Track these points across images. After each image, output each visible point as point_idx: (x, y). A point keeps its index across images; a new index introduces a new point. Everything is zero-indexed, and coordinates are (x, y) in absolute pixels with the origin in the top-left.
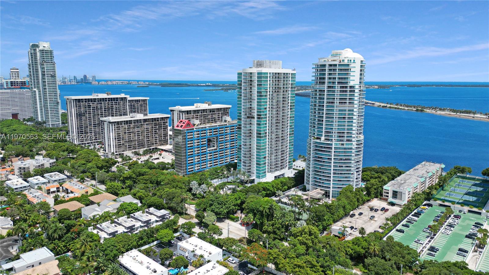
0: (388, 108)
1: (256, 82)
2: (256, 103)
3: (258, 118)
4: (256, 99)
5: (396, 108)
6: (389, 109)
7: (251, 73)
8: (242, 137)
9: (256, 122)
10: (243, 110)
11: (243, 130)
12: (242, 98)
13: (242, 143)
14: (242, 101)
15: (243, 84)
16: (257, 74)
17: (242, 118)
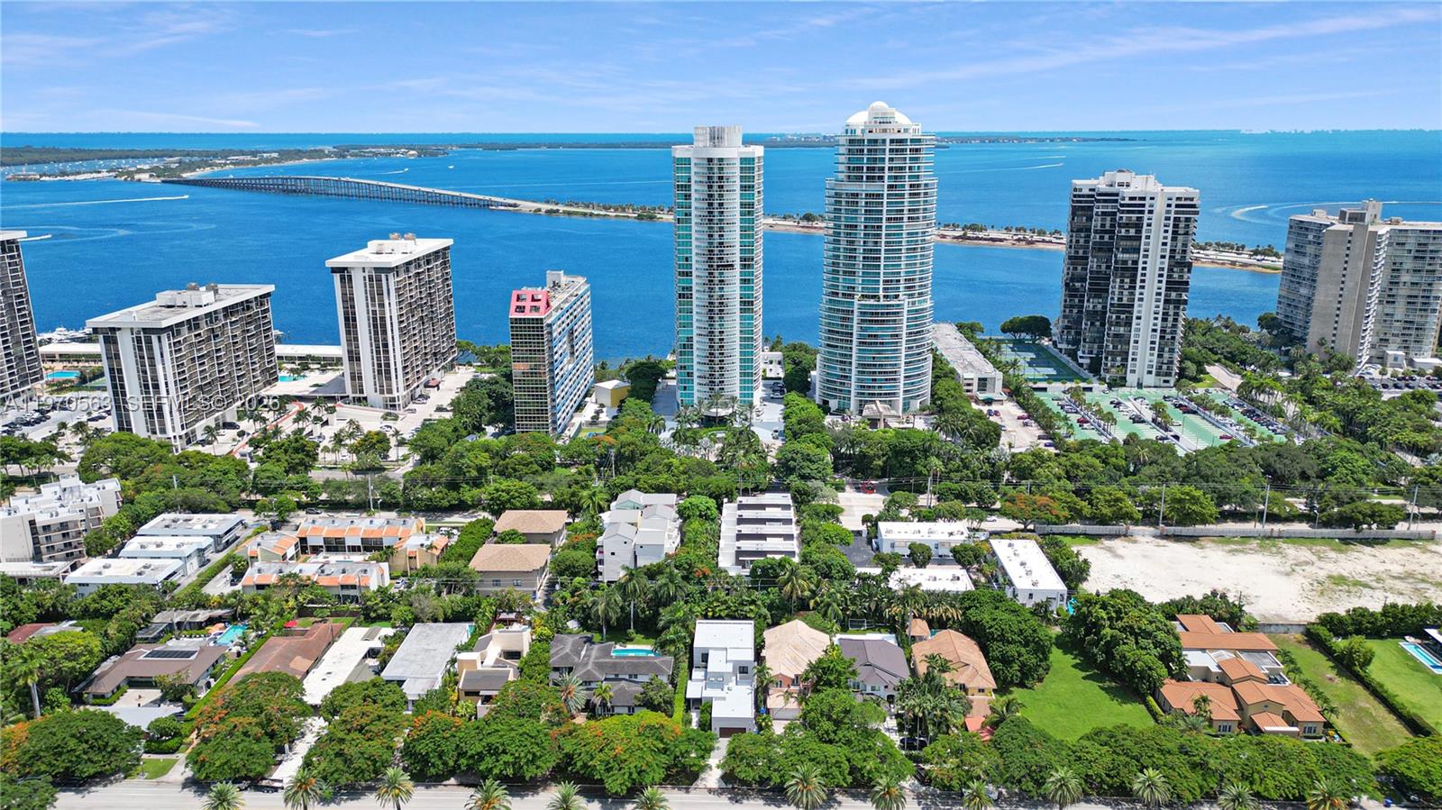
0: (562, 216)
1: (738, 180)
2: (738, 232)
3: (744, 266)
4: (738, 222)
5: (585, 214)
6: (567, 216)
7: (721, 160)
8: (695, 317)
9: (738, 277)
10: (694, 251)
11: (698, 299)
12: (694, 220)
13: (695, 331)
14: (694, 228)
15: (694, 187)
16: (738, 162)
17: (694, 270)
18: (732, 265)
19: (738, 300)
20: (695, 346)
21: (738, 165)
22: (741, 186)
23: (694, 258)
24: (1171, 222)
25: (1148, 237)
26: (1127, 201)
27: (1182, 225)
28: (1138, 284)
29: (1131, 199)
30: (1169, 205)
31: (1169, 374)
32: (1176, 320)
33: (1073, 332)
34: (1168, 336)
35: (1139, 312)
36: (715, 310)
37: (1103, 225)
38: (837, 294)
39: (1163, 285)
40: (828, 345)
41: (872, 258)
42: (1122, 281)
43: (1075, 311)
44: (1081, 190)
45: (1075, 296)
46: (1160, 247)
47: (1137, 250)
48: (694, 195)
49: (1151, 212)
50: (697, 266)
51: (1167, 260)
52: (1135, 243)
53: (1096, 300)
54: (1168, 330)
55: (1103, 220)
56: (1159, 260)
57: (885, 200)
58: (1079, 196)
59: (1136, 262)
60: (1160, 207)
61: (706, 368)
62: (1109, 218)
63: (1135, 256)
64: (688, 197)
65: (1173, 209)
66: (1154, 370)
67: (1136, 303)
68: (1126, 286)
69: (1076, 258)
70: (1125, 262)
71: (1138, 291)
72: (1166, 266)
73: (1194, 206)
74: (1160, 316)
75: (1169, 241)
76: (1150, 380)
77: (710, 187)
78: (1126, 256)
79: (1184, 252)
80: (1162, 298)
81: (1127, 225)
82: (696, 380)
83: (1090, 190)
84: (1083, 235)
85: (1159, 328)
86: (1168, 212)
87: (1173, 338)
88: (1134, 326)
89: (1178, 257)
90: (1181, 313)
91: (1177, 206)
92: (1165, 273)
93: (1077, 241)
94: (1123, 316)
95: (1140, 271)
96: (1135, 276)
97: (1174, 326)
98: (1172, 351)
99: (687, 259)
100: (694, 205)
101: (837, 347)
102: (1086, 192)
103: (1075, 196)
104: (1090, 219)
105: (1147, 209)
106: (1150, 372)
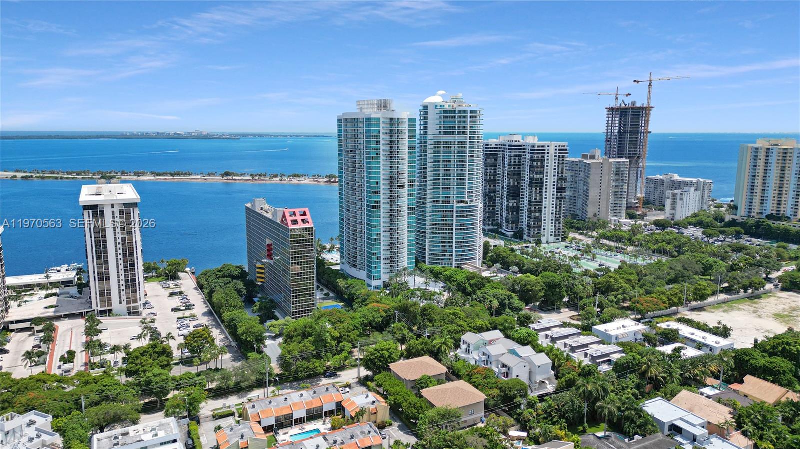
1: (407, 132)
2: (407, 165)
3: (410, 186)
4: (407, 158)
7: (398, 119)
8: (382, 220)
9: (407, 193)
10: (382, 177)
11: (384, 207)
12: (382, 157)
13: (382, 229)
14: (382, 163)
15: (382, 136)
16: (407, 121)
17: (381, 190)
18: (404, 186)
19: (407, 207)
20: (382, 239)
21: (407, 123)
22: (409, 136)
23: (382, 182)
24: (557, 158)
25: (548, 166)
26: (537, 148)
27: (561, 159)
28: (544, 190)
29: (539, 147)
30: (556, 150)
31: (559, 235)
32: (561, 207)
33: (491, 220)
34: (558, 216)
35: (546, 204)
36: (393, 215)
37: (515, 162)
38: (438, 201)
39: (555, 190)
40: (432, 233)
41: (461, 179)
42: (536, 189)
43: (491, 208)
44: (491, 145)
45: (491, 201)
46: (553, 171)
47: (542, 173)
48: (382, 142)
49: (548, 153)
50: (384, 187)
51: (556, 177)
52: (542, 169)
53: (513, 201)
54: (558, 213)
55: (515, 159)
56: (553, 177)
57: (468, 145)
58: (491, 148)
59: (541, 179)
60: (552, 150)
61: (388, 252)
62: (517, 158)
63: (542, 176)
64: (378, 143)
65: (558, 151)
66: (553, 234)
67: (544, 200)
68: (538, 192)
69: (490, 181)
70: (537, 179)
71: (544, 194)
72: (556, 180)
73: (566, 150)
74: (555, 206)
75: (557, 167)
76: (552, 239)
77: (391, 136)
78: (538, 176)
79: (563, 173)
80: (555, 196)
81: (538, 160)
82: (382, 261)
83: (496, 145)
84: (493, 168)
85: (554, 212)
86: (556, 153)
87: (560, 217)
88: (543, 212)
89: (560, 175)
90: (563, 203)
91: (559, 150)
92: (556, 184)
93: (491, 172)
94: (537, 207)
95: (545, 184)
96: (543, 186)
97: (560, 210)
98: (560, 223)
99: (377, 184)
100: (382, 148)
101: (439, 233)
102: (493, 146)
103: (486, 148)
104: (496, 160)
105: (546, 151)
106: (552, 235)
